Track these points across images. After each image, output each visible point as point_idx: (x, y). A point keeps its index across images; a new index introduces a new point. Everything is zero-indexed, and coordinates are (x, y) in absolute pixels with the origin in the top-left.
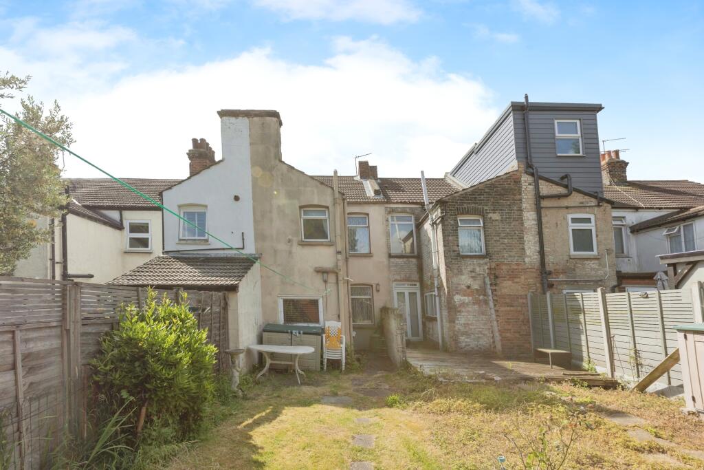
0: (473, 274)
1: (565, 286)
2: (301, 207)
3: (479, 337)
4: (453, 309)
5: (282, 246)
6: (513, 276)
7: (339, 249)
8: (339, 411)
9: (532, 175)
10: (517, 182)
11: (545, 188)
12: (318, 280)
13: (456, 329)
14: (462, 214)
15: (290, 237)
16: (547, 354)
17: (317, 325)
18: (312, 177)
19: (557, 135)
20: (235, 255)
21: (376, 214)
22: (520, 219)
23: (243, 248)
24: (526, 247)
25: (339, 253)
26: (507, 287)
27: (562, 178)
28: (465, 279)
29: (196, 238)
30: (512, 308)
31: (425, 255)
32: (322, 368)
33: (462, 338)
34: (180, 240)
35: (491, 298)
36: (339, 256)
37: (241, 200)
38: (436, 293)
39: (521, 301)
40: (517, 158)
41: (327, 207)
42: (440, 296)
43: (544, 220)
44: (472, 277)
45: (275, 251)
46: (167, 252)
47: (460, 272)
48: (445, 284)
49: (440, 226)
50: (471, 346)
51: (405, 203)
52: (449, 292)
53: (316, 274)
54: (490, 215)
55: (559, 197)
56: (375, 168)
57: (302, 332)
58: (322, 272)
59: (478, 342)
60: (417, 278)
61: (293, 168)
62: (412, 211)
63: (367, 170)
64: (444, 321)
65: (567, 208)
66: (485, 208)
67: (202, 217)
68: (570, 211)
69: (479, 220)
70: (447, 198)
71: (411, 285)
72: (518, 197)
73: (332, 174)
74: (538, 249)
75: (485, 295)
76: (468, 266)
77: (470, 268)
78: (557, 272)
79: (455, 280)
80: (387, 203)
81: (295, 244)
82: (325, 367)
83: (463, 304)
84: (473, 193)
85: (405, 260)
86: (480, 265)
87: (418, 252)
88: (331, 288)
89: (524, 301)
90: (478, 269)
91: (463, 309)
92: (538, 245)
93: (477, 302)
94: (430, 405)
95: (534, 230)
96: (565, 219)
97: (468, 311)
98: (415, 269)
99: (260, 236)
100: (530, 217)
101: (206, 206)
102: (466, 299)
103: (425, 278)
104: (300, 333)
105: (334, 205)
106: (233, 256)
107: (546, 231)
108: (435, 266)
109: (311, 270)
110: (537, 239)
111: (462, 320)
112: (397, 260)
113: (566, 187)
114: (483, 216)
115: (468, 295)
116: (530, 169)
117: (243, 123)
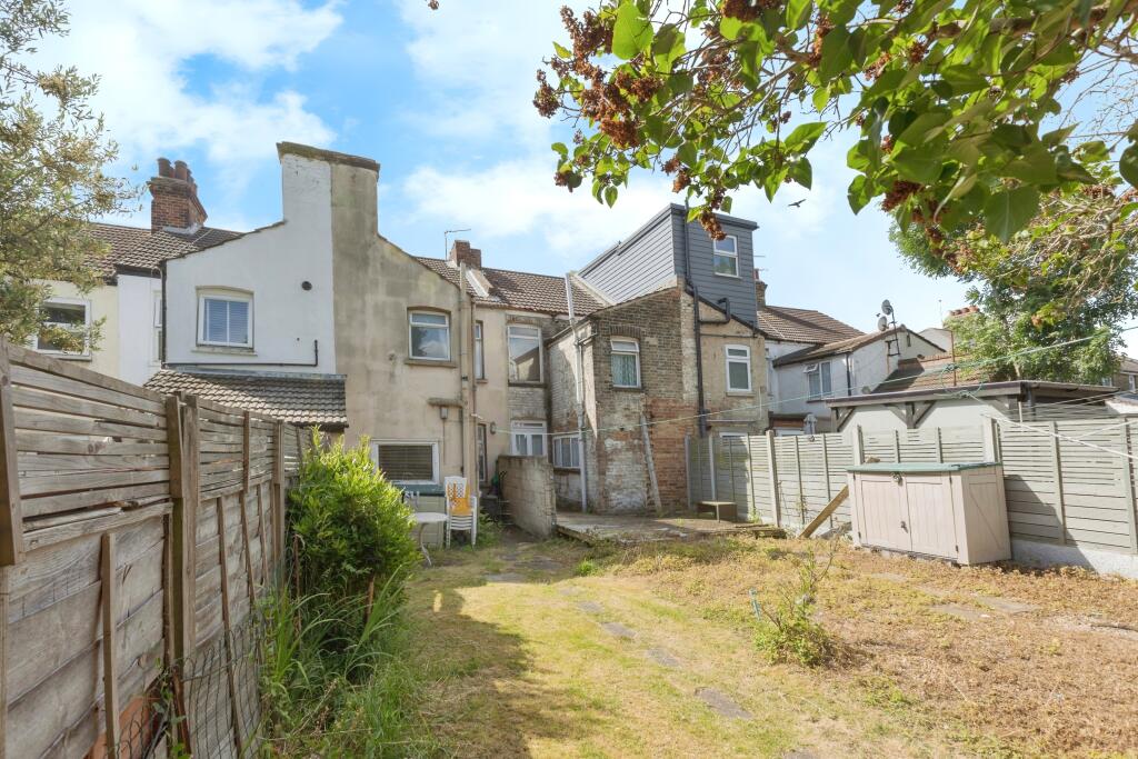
0: (627, 412)
1: (721, 428)
2: (409, 309)
3: (632, 493)
4: (603, 457)
5: (380, 366)
6: (670, 415)
7: (465, 373)
9: (692, 294)
10: (676, 301)
11: (706, 313)
12: (434, 414)
13: (607, 483)
14: (616, 334)
15: (393, 352)
17: (429, 483)
18: (414, 259)
19: (715, 250)
20: (301, 375)
21: (493, 322)
22: (678, 346)
23: (316, 365)
24: (684, 382)
25: (465, 378)
26: (665, 427)
27: (720, 302)
28: (618, 419)
29: (228, 344)
30: (668, 455)
31: (557, 385)
32: (444, 544)
33: (613, 495)
34: (198, 345)
35: (648, 442)
36: (465, 384)
37: (313, 288)
38: (580, 437)
39: (678, 446)
40: (676, 272)
41: (449, 313)
42: (584, 440)
43: (703, 349)
44: (626, 416)
45: (369, 372)
46: (172, 366)
47: (613, 410)
48: (594, 425)
49: (589, 350)
50: (625, 504)
51: (530, 310)
52: (599, 436)
53: (430, 408)
54: (647, 339)
55: (717, 323)
56: (478, 252)
57: (418, 493)
58: (439, 405)
59: (631, 497)
60: (544, 417)
61: (399, 250)
62: (539, 323)
63: (467, 255)
64: (590, 472)
65: (725, 337)
66: (643, 329)
67: (241, 308)
68: (728, 340)
69: (633, 344)
70: (599, 313)
72: (677, 319)
74: (696, 383)
75: (640, 439)
76: (622, 402)
77: (623, 405)
78: (714, 410)
79: (606, 419)
80: (504, 308)
81: (400, 362)
82: (448, 544)
83: (616, 451)
84: (629, 309)
85: (528, 389)
86: (635, 401)
87: (545, 380)
88: (452, 428)
89: (681, 446)
90: (633, 406)
91: (614, 457)
92: (696, 378)
93: (631, 448)
95: (693, 362)
96: (723, 349)
97: (621, 460)
98: (541, 402)
99: (344, 348)
100: (688, 343)
101: (252, 294)
102: (620, 444)
103: (556, 415)
104: (415, 494)
105: (459, 310)
106: (298, 377)
107: (704, 362)
108: (579, 399)
109: (424, 402)
110: (695, 371)
111: (613, 470)
112: (518, 389)
113: (724, 312)
114: (639, 339)
115: (621, 439)
116: (689, 286)
117: (321, 169)
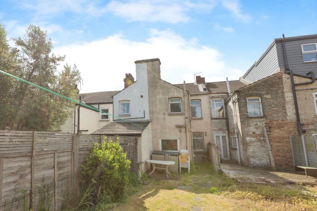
0: (256, 126)
1: (313, 132)
2: (169, 98)
3: (261, 159)
4: (246, 144)
5: (161, 116)
6: (280, 126)
7: (187, 116)
8: (186, 193)
9: (289, 74)
10: (280, 78)
11: (297, 80)
12: (177, 130)
13: (248, 154)
14: (249, 96)
15: (164, 112)
16: (303, 170)
17: (177, 151)
18: (174, 85)
19: (303, 52)
20: (141, 120)
21: (204, 99)
22: (283, 97)
23: (144, 118)
24: (287, 112)
25: (187, 118)
26: (277, 133)
27: (308, 74)
28: (252, 129)
29: (126, 114)
30: (280, 144)
31: (230, 118)
32: (179, 172)
33: (251, 159)
34: (119, 115)
35: (267, 138)
36: (187, 120)
37: (142, 98)
38: (236, 136)
39: (285, 140)
40: (280, 66)
41: (181, 98)
42: (238, 137)
43: (298, 97)
44: (256, 128)
45: (158, 118)
46: (114, 120)
47: (249, 125)
48: (241, 132)
49: (237, 103)
50: (257, 163)
51: (219, 93)
52: (243, 136)
53: (176, 128)
54: (265, 96)
55: (307, 84)
56: (204, 78)
57: (169, 155)
58: (179, 127)
59: (261, 161)
60: (226, 129)
61: (165, 82)
62: (223, 97)
63: (200, 80)
64: (241, 150)
65: (312, 89)
66: (262, 93)
67: (128, 105)
68: (314, 91)
69: (259, 99)
70: (240, 89)
71: (223, 132)
72: (281, 86)
73: (183, 83)
74: (295, 112)
75: (263, 137)
76: (253, 123)
77: (255, 123)
78: (308, 124)
79: (246, 129)
80: (210, 94)
81: (166, 115)
82: (180, 172)
83: (251, 142)
84: (255, 86)
85: (219, 120)
86: (260, 122)
87: (226, 116)
88: (183, 134)
89: (288, 140)
90: (259, 124)
91: (251, 144)
92: (295, 110)
93: (259, 141)
94: (233, 194)
95: (292, 102)
96: (311, 95)
97: (254, 145)
98: (225, 124)
99: (151, 112)
100: (289, 96)
101: (130, 101)
102: (253, 139)
103: (230, 129)
104: (168, 155)
105: (184, 96)
106: (140, 121)
107: (299, 102)
108: (235, 123)
109: (174, 126)
110: (294, 107)
111: (251, 150)
112: (216, 120)
113: (311, 78)
114: (261, 97)
115: (254, 137)
116: (287, 70)
117: (145, 65)
